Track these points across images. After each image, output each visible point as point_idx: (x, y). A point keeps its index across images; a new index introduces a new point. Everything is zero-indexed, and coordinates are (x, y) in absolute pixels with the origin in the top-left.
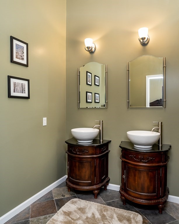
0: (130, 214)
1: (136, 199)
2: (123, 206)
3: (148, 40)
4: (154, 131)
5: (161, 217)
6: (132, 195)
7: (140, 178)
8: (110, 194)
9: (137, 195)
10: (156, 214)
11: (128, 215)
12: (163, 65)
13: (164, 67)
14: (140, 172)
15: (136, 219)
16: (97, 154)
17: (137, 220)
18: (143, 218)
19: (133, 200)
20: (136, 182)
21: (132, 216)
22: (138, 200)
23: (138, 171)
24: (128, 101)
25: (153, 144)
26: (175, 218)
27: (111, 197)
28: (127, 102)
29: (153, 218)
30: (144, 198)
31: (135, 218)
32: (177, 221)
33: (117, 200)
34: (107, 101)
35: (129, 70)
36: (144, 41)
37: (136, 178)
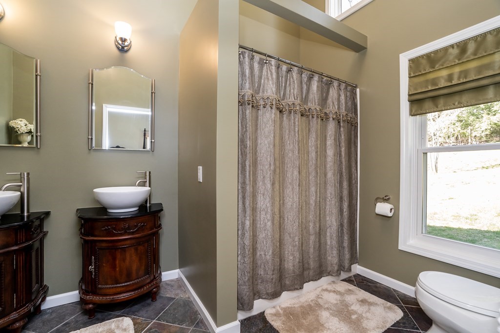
0: (110, 325)
1: (118, 296)
2: (91, 321)
3: (130, 45)
4: (139, 185)
5: (158, 304)
6: (110, 293)
7: (124, 260)
8: (54, 315)
9: (119, 290)
10: (149, 305)
11: (106, 328)
12: (152, 90)
13: (152, 93)
14: (124, 250)
15: (123, 325)
16: (21, 244)
17: (124, 328)
18: (133, 320)
19: (113, 300)
20: (117, 269)
21: (113, 326)
22: (121, 296)
23: (119, 250)
24: (90, 137)
25: (139, 205)
26: (173, 297)
27: (57, 319)
28: (89, 139)
29: (147, 311)
30: (131, 288)
31: (120, 326)
32: (177, 299)
33: (74, 318)
34: (39, 134)
35: (92, 84)
36: (124, 44)
37: (117, 262)
